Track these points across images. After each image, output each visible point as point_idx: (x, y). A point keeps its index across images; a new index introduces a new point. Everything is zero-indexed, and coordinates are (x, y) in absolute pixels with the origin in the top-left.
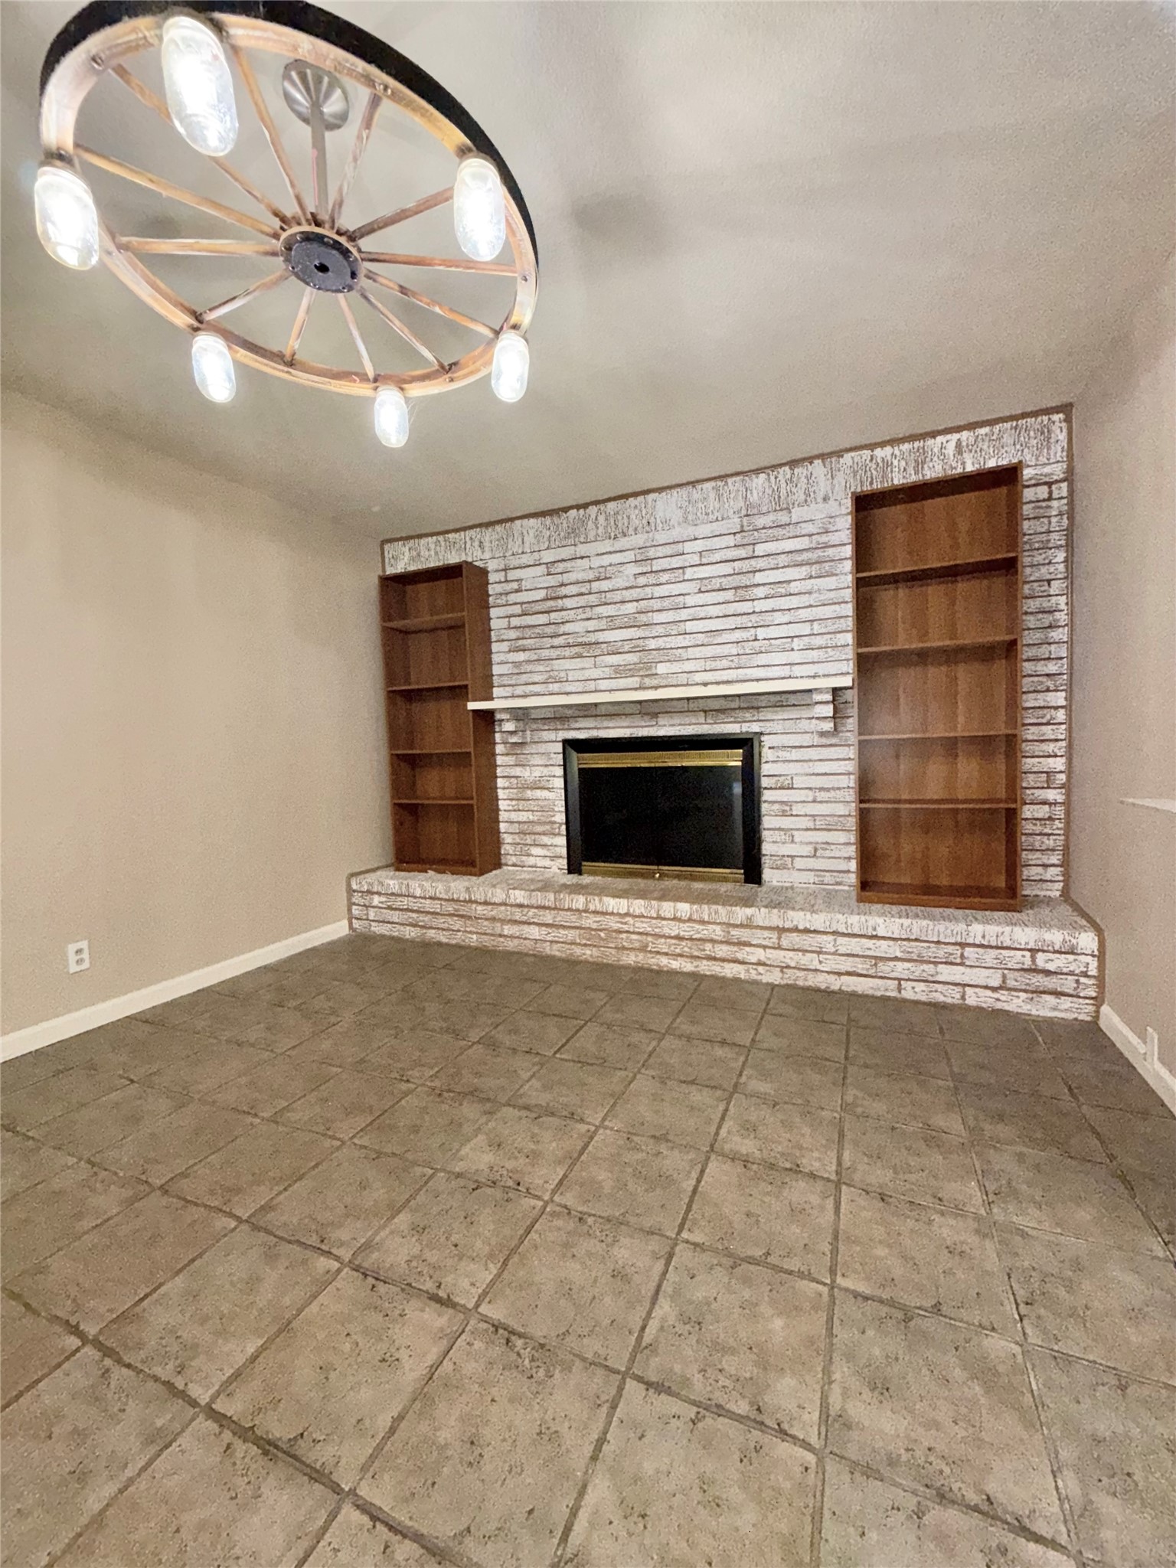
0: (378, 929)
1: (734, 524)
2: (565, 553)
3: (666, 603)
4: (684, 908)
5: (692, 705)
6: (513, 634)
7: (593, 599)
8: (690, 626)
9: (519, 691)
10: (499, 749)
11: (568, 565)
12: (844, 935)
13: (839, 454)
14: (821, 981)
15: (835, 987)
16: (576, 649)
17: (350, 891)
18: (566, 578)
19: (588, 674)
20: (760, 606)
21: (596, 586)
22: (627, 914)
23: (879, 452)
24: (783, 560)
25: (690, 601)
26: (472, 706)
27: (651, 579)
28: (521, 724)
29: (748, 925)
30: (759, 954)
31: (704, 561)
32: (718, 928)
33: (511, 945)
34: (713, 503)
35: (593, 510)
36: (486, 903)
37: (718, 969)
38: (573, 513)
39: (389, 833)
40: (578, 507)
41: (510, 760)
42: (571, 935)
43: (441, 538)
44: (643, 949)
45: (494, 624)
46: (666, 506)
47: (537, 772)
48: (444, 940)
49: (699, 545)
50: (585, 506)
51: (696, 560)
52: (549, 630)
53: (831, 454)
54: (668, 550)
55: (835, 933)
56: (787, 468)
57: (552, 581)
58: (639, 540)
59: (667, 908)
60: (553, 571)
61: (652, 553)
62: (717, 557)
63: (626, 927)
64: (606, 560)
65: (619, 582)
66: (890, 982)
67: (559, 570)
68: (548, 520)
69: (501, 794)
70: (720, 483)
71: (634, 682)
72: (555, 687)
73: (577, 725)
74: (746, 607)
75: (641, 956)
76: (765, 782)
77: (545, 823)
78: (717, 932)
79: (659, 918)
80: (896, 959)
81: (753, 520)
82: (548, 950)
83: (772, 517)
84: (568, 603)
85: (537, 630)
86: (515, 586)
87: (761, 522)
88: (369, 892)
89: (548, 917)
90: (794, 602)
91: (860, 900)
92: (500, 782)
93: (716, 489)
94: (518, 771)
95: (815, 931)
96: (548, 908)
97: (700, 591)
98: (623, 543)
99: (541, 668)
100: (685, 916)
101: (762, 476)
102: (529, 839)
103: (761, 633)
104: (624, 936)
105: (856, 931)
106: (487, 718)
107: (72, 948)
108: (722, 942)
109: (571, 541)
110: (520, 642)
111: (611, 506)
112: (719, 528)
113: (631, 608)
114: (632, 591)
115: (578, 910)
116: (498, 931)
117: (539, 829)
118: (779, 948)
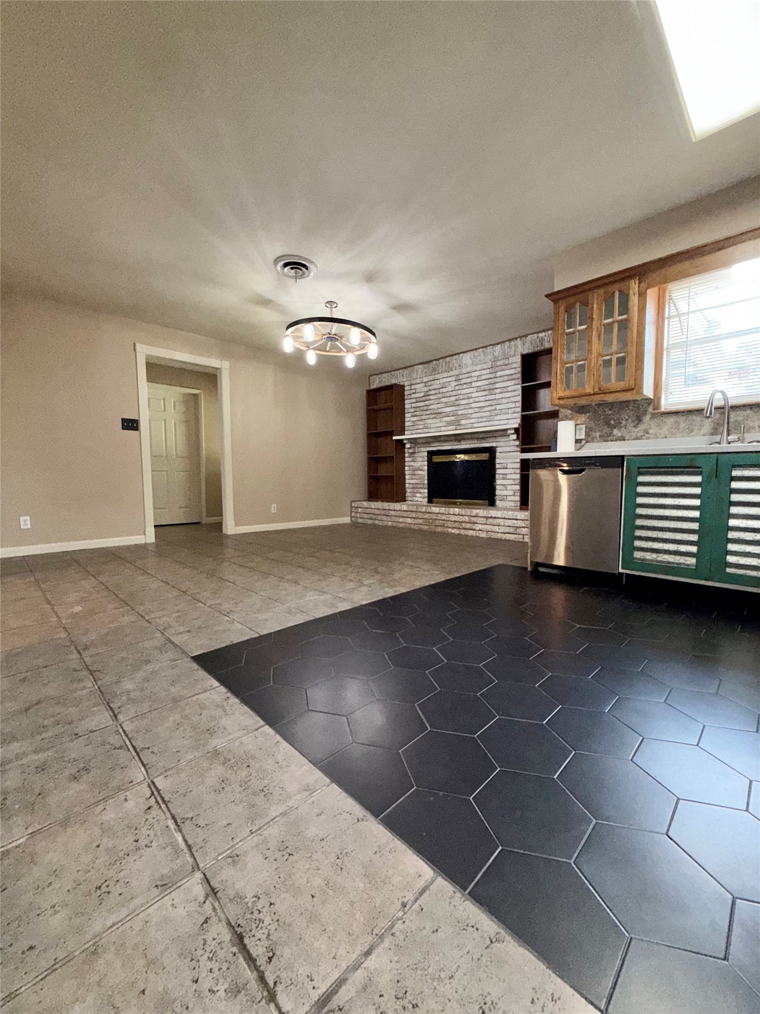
0: (360, 520)
1: (489, 364)
2: (431, 378)
3: (465, 396)
4: (457, 510)
5: (474, 436)
6: (412, 410)
7: (440, 396)
8: (473, 405)
9: (414, 432)
10: (406, 455)
11: (432, 382)
12: (506, 519)
13: (526, 336)
14: (499, 536)
15: (503, 538)
16: (434, 416)
17: (351, 507)
18: (431, 388)
19: (437, 425)
20: (498, 396)
21: (441, 390)
22: (439, 513)
23: (541, 335)
24: (506, 378)
25: (473, 395)
26: (395, 438)
27: (460, 387)
28: (413, 445)
29: (476, 516)
30: (480, 527)
31: (479, 379)
32: (467, 517)
33: (401, 525)
34: (482, 357)
35: (441, 361)
36: (394, 510)
37: (467, 533)
38: (434, 362)
39: (367, 487)
40: (436, 360)
41: (410, 459)
42: (420, 521)
43: (389, 374)
44: (443, 526)
45: (406, 406)
46: (466, 358)
47: (419, 464)
48: (380, 524)
49: (477, 373)
50: (438, 360)
51: (476, 379)
52: (425, 408)
53: (524, 336)
54: (466, 376)
55: (504, 518)
56: (508, 342)
57: (426, 389)
58: (456, 372)
59: (452, 510)
60: (427, 385)
61: (461, 377)
62: (483, 378)
63: (438, 518)
64: (445, 380)
65: (449, 389)
66: (520, 536)
67: (429, 384)
68: (426, 366)
69: (407, 473)
70: (485, 349)
71: (453, 427)
72: (426, 430)
73: (433, 445)
74: (493, 397)
75: (442, 528)
76: (497, 466)
77: (421, 484)
78: (466, 519)
79: (449, 514)
80: (523, 527)
81: (496, 363)
82: (413, 527)
83: (502, 361)
84: (432, 397)
85: (421, 408)
86: (414, 391)
87: (499, 363)
88: (358, 507)
89: (414, 515)
90: (509, 394)
91: (521, 509)
92: (406, 468)
93: (483, 351)
94: (412, 464)
95: (498, 518)
96: (414, 511)
97: (477, 392)
98: (451, 373)
99: (422, 423)
100: (457, 513)
101: (499, 345)
102: (416, 490)
103: (498, 407)
104: (437, 521)
105: (511, 517)
106: (401, 443)
107: (273, 506)
108: (468, 523)
109: (433, 373)
110: (415, 413)
111: (448, 359)
112: (484, 366)
113: (453, 398)
114: (454, 392)
115: (423, 512)
116: (398, 520)
117: (419, 486)
118: (486, 524)
